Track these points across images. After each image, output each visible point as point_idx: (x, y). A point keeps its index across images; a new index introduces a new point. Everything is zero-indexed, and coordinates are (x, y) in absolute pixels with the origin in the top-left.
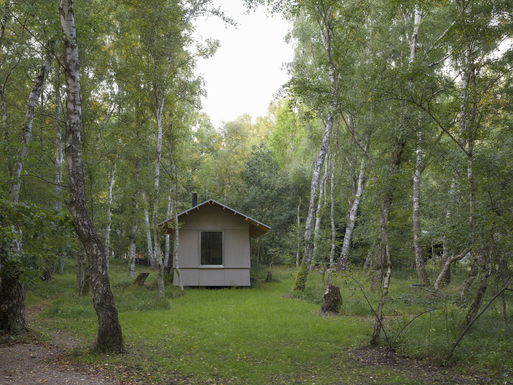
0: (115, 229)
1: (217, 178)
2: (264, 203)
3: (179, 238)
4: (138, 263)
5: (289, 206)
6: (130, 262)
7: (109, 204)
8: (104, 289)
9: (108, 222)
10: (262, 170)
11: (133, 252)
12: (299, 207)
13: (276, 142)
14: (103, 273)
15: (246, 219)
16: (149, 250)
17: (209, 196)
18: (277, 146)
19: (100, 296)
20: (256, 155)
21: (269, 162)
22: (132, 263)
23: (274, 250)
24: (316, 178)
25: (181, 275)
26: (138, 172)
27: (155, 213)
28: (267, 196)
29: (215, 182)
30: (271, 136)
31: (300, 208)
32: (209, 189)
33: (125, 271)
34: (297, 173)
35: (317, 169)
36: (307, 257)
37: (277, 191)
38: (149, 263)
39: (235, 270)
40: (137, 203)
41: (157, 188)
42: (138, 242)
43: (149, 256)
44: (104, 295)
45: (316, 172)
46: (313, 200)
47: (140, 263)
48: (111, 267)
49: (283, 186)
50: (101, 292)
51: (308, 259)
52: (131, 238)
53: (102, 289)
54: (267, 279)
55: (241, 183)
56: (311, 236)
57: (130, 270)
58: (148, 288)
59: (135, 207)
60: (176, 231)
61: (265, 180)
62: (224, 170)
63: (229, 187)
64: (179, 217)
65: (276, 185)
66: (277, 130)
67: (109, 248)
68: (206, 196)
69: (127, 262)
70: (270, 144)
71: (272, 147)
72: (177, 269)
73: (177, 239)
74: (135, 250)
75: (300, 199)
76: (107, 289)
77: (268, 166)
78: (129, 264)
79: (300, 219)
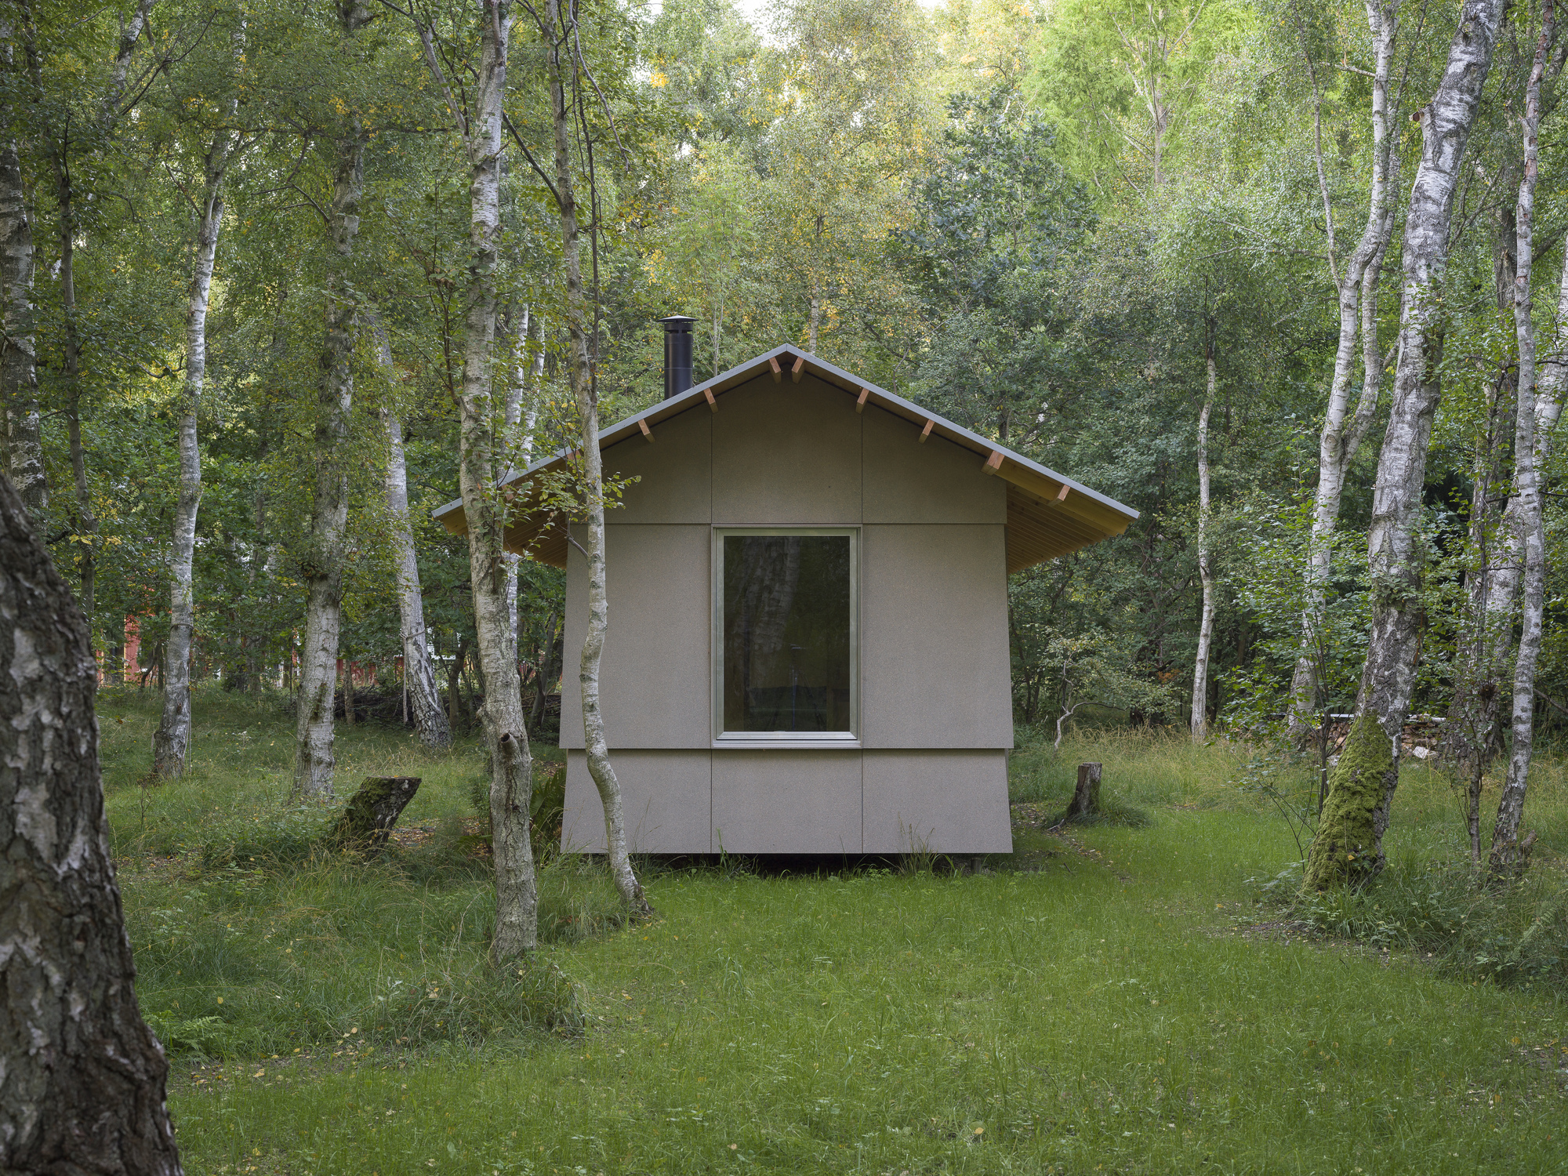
0: (228, 539)
1: (768, 264)
2: (1018, 397)
3: (609, 569)
4: (349, 717)
5: (1152, 410)
6: (306, 710)
7: (192, 393)
8: (77, 1009)
9: (188, 493)
10: (1003, 226)
11: (322, 657)
12: (1204, 415)
13: (1071, 80)
14: (60, 852)
15: (995, 463)
16: (410, 648)
17: (727, 355)
18: (1077, 100)
19: (39, 1083)
20: (973, 144)
21: (1038, 185)
22: (316, 717)
23: (1077, 646)
24: (1431, 207)
25: (618, 799)
26: (351, 208)
27: (478, 401)
28: (1035, 360)
29: (757, 285)
30: (1043, 50)
31: (1211, 424)
32: (728, 320)
33: (276, 761)
34: (1197, 234)
35: (1439, 152)
36: (1390, 683)
37: (1086, 330)
38: (410, 714)
39: (923, 763)
40: (344, 383)
41: (484, 236)
42: (352, 601)
43: (410, 676)
44: (78, 1069)
45: (1433, 174)
46: (1419, 340)
47: (359, 718)
48: (204, 740)
49: (1123, 304)
50: (39, 1038)
51: (1394, 696)
52: (311, 579)
53: (56, 1014)
54: (1074, 808)
55: (897, 291)
56: (1410, 559)
57: (307, 758)
58: (414, 872)
59: (337, 405)
60: (593, 528)
61: (1022, 276)
62: (804, 222)
63: (832, 311)
64: (606, 446)
65: (1085, 302)
66: (1080, 17)
67: (191, 634)
68: (712, 356)
69: (288, 713)
70: (1037, 89)
71: (1052, 109)
72: (598, 760)
73: (599, 575)
74: (333, 645)
75: (1212, 373)
76: (105, 1009)
77: (1028, 206)
78: (303, 722)
79: (1211, 481)
